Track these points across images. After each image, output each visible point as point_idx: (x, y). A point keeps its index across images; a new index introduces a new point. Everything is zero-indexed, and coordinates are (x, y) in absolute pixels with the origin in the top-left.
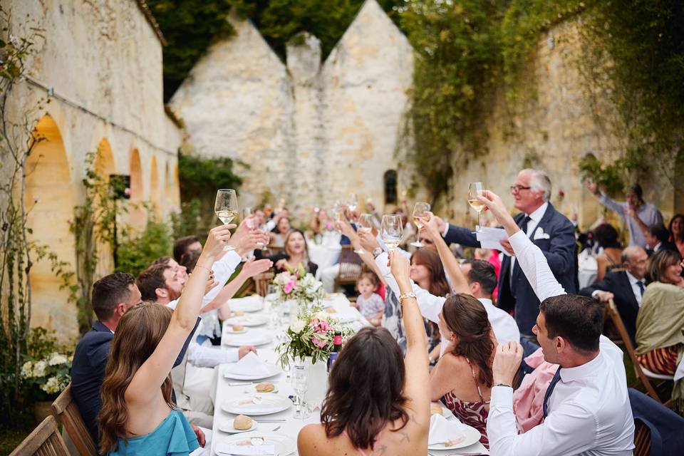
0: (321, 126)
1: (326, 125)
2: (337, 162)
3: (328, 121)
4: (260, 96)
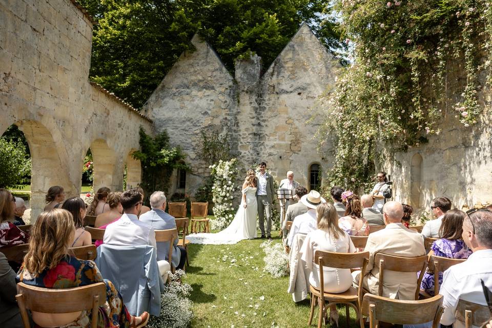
0: (259, 124)
1: (263, 124)
2: (270, 155)
3: (264, 121)
4: (212, 100)
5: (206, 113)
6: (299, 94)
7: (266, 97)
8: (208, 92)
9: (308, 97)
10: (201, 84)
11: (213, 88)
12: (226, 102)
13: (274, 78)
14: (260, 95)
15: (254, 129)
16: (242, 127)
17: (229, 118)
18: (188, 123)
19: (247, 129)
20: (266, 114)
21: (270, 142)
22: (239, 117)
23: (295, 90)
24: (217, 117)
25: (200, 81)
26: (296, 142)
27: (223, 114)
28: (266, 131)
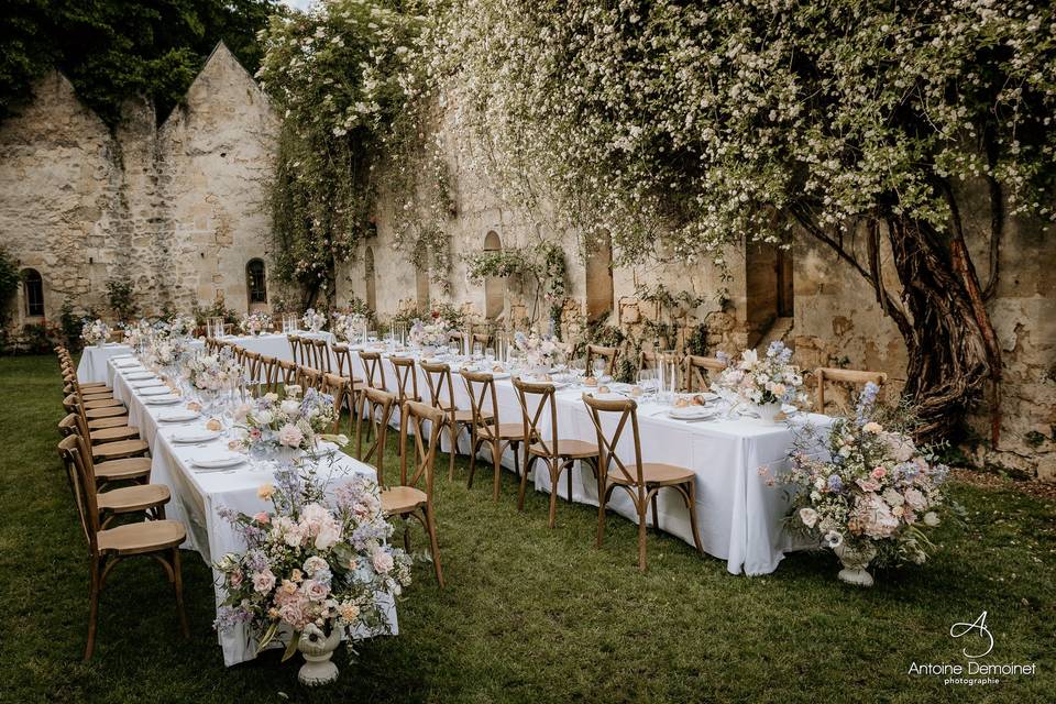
0: (163, 204)
1: (168, 203)
2: (185, 251)
3: (171, 199)
4: (77, 165)
5: (67, 187)
6: (223, 155)
7: (170, 160)
8: (67, 152)
9: (237, 161)
10: (53, 138)
11: (75, 145)
12: (101, 168)
13: (181, 128)
14: (159, 158)
15: (155, 213)
16: (135, 210)
17: (110, 194)
18: (36, 205)
19: (143, 213)
20: (171, 188)
21: (182, 232)
22: (126, 193)
23: (216, 148)
24: (88, 193)
25: (50, 132)
26: (224, 230)
27: (99, 188)
28: (175, 214)
